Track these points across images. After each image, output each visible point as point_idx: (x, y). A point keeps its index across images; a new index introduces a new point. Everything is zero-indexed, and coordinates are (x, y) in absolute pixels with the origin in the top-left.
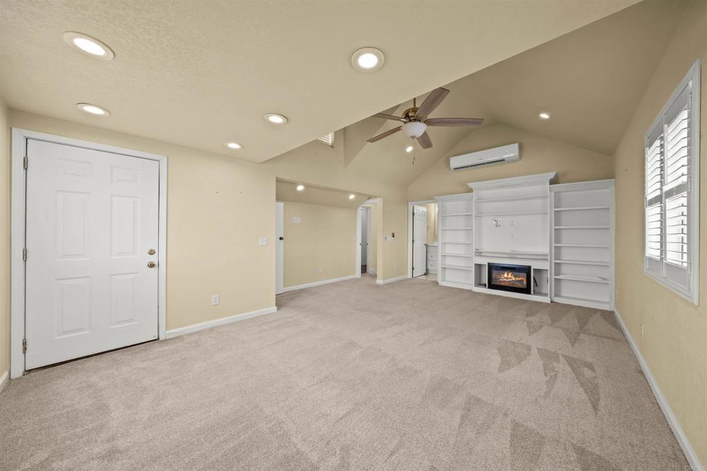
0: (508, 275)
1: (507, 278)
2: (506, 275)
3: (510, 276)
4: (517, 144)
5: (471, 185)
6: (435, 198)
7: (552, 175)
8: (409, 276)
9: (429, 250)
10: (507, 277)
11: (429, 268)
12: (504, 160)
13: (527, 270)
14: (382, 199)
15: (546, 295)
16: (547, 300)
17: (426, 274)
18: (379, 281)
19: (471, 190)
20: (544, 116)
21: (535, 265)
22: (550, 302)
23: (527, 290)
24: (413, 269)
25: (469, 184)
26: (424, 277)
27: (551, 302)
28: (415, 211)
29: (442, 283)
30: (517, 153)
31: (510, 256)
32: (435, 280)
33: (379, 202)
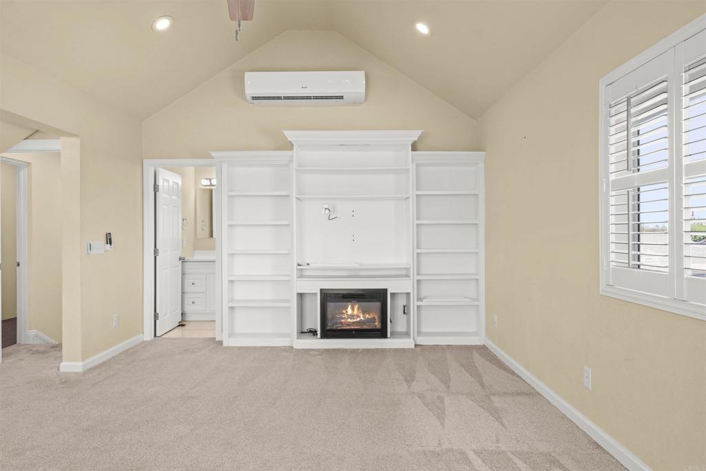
0: (353, 309)
1: (352, 316)
2: (349, 311)
3: (356, 312)
4: (363, 72)
5: (290, 135)
6: (213, 154)
7: (414, 135)
8: (148, 335)
9: (187, 270)
10: (352, 314)
11: (188, 309)
12: (341, 97)
13: (380, 296)
14: (77, 141)
15: (407, 334)
16: (407, 343)
17: (181, 325)
18: (71, 365)
19: (290, 146)
20: (422, 28)
21: (391, 286)
22: (414, 347)
23: (382, 333)
24: (156, 316)
25: (286, 133)
26: (178, 333)
27: (416, 345)
28: (160, 182)
29: (229, 342)
30: (362, 89)
31: (352, 273)
32: (209, 335)
33: (66, 147)
